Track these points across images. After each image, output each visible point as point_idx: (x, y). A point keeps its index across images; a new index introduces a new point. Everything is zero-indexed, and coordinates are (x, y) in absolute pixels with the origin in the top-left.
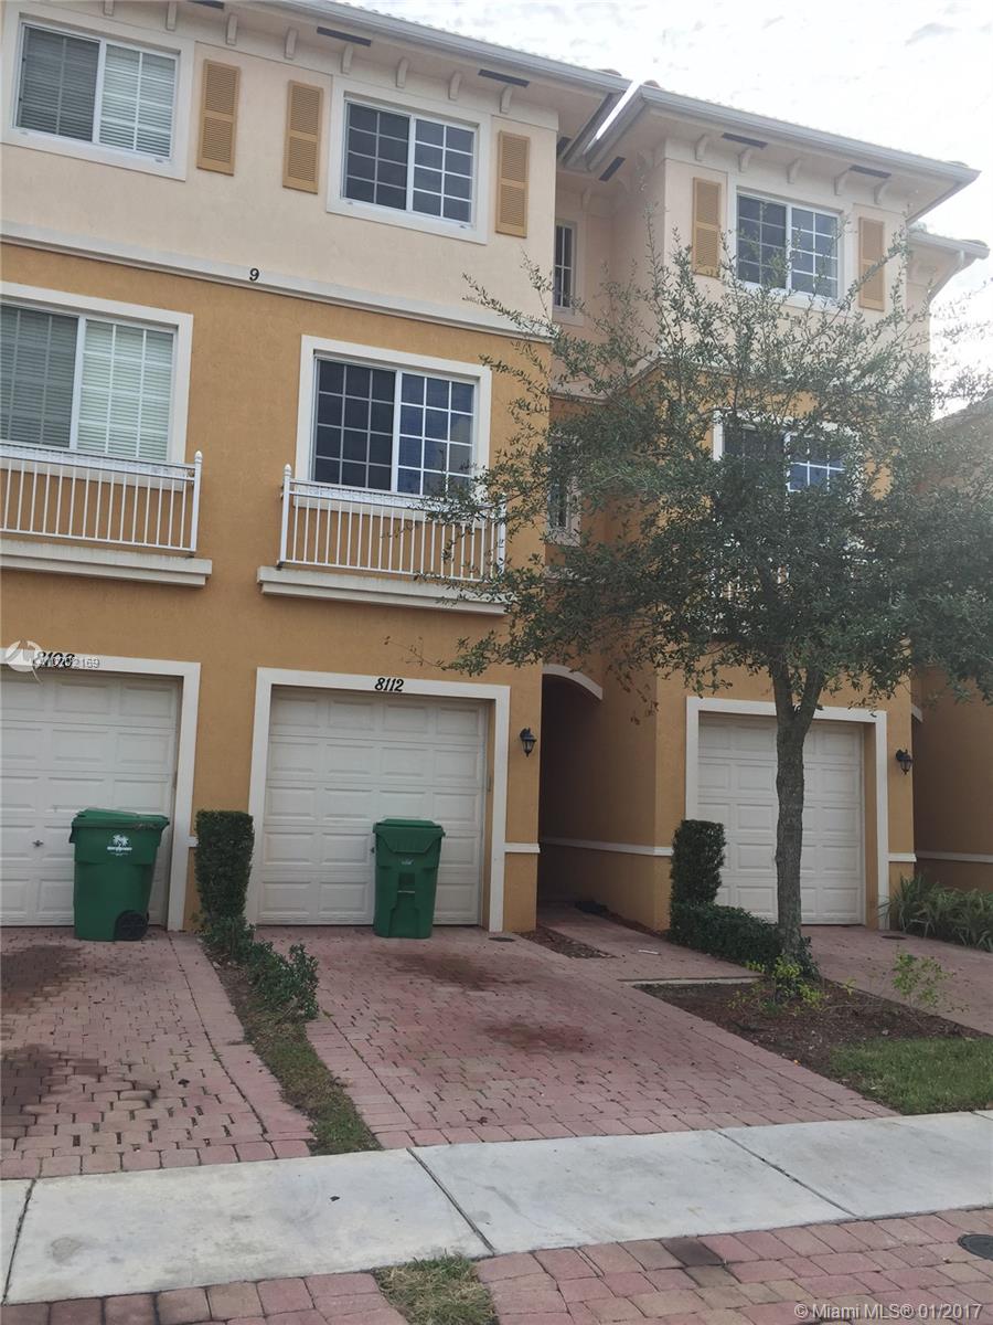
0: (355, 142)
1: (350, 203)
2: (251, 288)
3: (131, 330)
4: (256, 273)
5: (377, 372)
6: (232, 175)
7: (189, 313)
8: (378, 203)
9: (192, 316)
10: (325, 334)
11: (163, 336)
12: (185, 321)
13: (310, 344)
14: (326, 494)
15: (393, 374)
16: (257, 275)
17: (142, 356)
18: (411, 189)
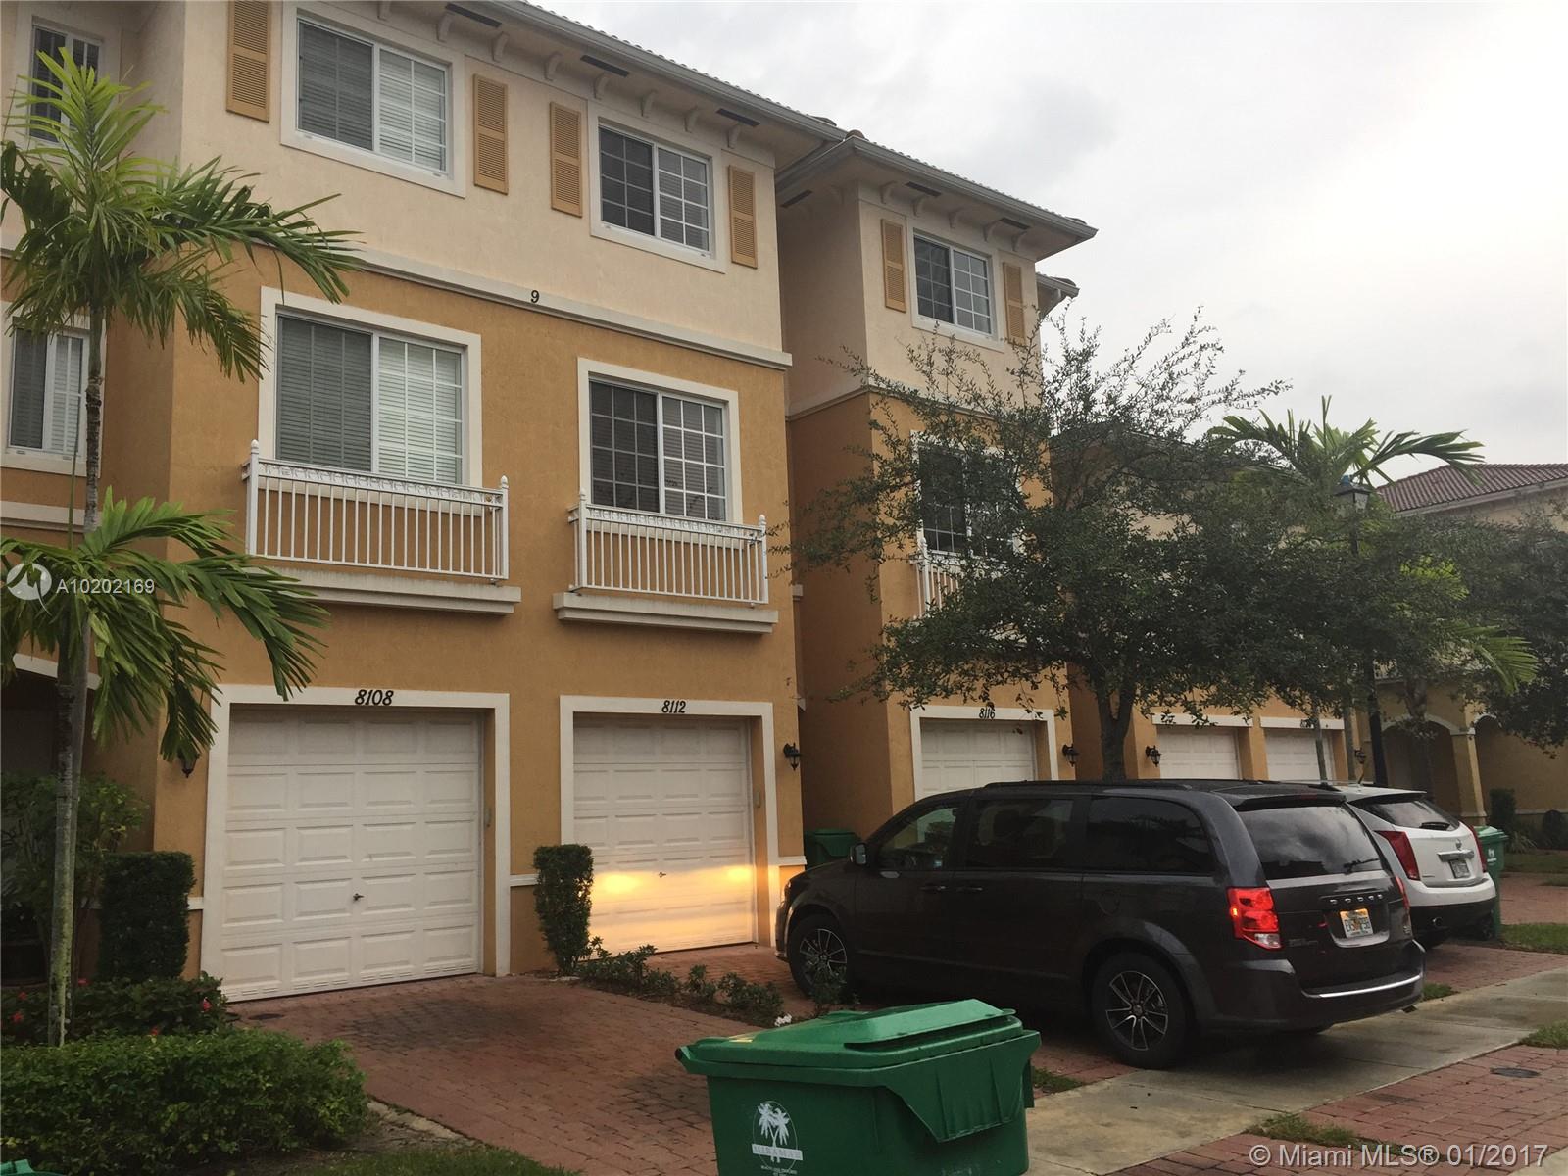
0: (608, 167)
1: (608, 227)
2: (532, 309)
3: (422, 348)
4: (536, 295)
5: (641, 394)
6: (506, 194)
7: (477, 333)
8: (629, 228)
9: (479, 336)
10: (597, 357)
11: (453, 354)
12: (473, 341)
13: (587, 366)
14: (606, 516)
15: (654, 397)
16: (538, 296)
17: (434, 377)
18: (658, 216)
